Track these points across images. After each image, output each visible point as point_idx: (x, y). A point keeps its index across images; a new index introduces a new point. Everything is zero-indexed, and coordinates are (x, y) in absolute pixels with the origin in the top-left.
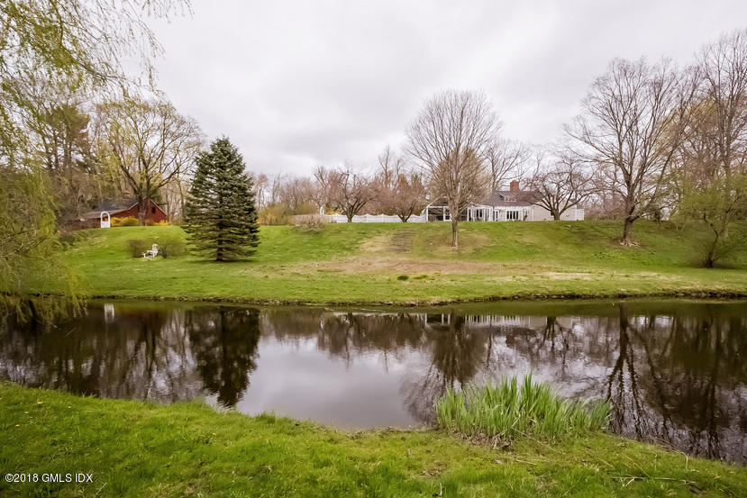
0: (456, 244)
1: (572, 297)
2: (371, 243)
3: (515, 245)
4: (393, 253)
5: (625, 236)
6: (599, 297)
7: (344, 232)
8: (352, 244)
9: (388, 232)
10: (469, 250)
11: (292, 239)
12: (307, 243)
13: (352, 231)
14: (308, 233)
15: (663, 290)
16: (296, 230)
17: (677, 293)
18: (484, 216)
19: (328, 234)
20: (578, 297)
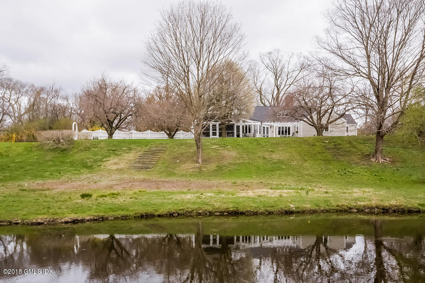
0: (200, 161)
1: (236, 213)
2: (116, 160)
3: (261, 162)
4: (133, 171)
5: (376, 152)
6: (262, 214)
7: (93, 149)
8: (95, 161)
9: (139, 149)
10: (212, 167)
11: (34, 156)
12: (48, 161)
13: (101, 148)
14: (54, 150)
15: (338, 206)
16: (41, 147)
17: (350, 208)
18: (252, 131)
19: (76, 151)
20: (242, 214)
